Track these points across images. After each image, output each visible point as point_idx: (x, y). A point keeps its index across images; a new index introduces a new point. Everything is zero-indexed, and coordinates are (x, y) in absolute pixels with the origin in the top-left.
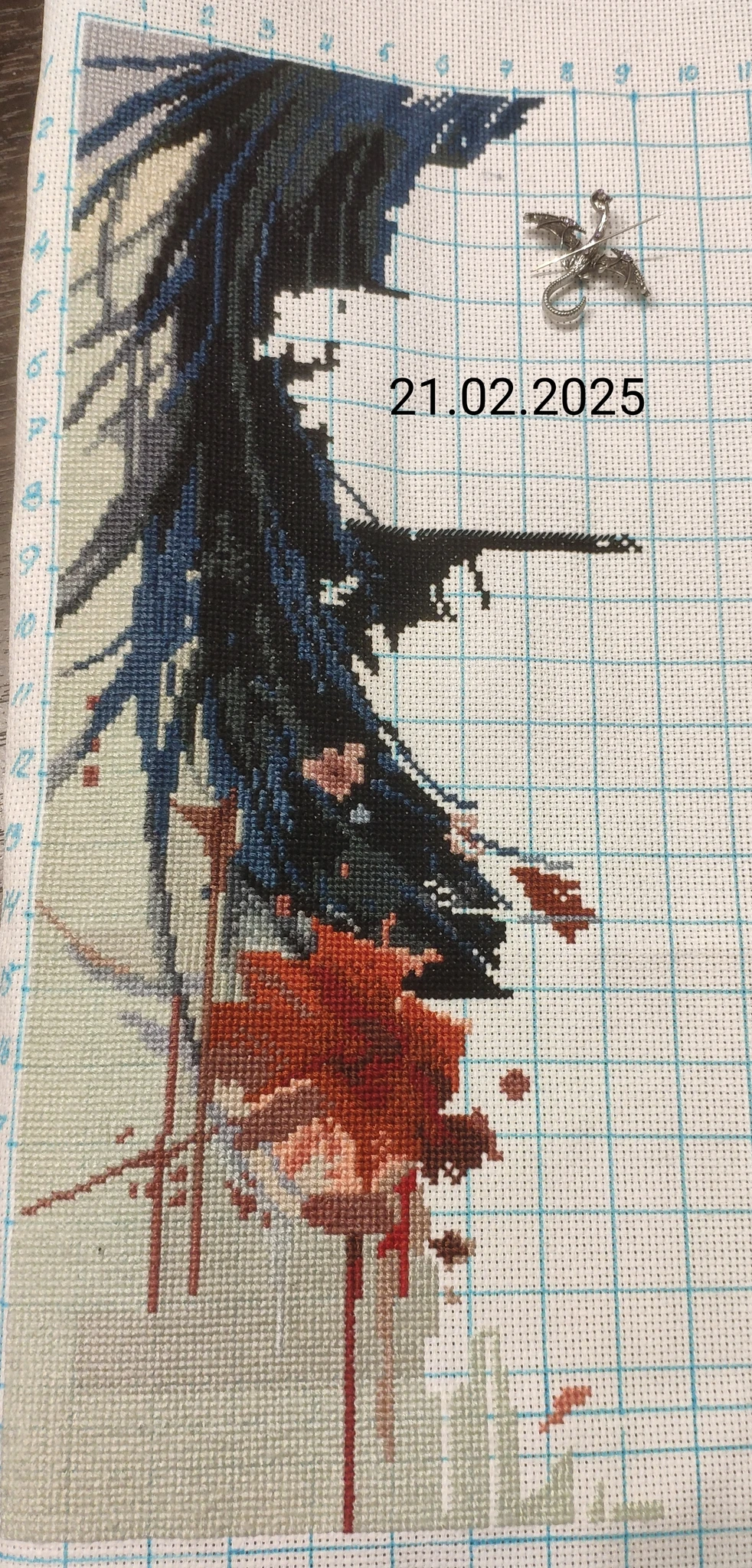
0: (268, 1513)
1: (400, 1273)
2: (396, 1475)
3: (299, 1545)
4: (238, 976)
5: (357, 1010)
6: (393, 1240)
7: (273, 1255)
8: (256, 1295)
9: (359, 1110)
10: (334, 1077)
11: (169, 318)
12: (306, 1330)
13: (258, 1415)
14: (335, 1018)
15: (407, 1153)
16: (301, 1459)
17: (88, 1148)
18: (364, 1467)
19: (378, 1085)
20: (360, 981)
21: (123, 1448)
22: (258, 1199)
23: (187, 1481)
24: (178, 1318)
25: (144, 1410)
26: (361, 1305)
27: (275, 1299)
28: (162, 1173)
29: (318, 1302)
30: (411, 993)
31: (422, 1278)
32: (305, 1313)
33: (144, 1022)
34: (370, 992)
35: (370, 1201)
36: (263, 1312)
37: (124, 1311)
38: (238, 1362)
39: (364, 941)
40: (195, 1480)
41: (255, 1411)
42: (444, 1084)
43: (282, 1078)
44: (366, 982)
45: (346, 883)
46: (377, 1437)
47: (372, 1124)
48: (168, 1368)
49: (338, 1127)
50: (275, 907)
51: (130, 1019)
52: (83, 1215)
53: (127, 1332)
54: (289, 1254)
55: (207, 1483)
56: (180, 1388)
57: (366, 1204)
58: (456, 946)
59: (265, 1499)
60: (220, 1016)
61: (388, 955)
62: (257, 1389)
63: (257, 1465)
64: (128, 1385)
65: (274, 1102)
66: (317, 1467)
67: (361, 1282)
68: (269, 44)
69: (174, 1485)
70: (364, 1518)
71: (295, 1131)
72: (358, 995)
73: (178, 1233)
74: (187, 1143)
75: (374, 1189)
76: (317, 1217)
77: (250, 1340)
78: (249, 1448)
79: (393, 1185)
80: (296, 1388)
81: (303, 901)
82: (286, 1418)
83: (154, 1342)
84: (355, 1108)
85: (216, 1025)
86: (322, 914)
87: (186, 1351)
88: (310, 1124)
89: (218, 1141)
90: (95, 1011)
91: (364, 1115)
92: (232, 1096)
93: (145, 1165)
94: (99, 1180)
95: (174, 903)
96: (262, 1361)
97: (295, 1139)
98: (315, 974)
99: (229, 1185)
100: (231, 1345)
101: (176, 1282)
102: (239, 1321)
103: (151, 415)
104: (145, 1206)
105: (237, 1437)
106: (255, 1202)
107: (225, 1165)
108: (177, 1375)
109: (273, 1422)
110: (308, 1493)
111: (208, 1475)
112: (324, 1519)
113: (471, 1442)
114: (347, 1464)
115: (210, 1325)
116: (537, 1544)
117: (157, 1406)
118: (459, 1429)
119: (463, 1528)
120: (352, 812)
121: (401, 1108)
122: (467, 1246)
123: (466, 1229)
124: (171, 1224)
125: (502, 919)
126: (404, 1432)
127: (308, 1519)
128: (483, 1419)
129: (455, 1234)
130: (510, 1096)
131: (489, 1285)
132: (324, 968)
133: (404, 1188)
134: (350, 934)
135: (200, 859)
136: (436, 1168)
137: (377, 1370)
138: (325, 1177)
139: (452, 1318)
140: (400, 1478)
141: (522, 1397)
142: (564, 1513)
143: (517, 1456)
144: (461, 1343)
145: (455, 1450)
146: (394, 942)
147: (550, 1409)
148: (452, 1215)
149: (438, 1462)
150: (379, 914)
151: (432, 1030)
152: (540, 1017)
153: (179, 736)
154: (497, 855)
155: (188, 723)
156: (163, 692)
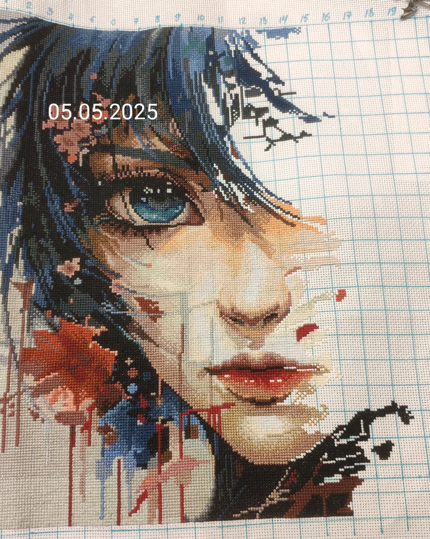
0: (43, 520)
1: (89, 438)
2: (86, 507)
3: (54, 530)
4: (33, 339)
5: (75, 349)
6: (85, 427)
7: (45, 432)
8: (39, 446)
10: (66, 372)
11: (14, 112)
12: (56, 458)
13: (39, 487)
14: (67, 351)
15: (92, 397)
16: (54, 502)
18: (76, 504)
19: (82, 374)
20: (77, 338)
22: (40, 414)
23: (15, 509)
24: (12, 454)
26: (75, 449)
27: (46, 447)
28: (6, 406)
29: (61, 448)
30: (96, 342)
31: (96, 439)
32: (56, 452)
34: (80, 342)
35: (78, 414)
36: (42, 452)
38: (33, 469)
39: (79, 325)
40: (17, 509)
41: (38, 485)
42: (106, 373)
43: (48, 372)
44: (79, 338)
45: (73, 305)
46: (80, 494)
47: (80, 387)
48: (8, 471)
49: (67, 389)
50: (46, 315)
54: (50, 432)
55: (21, 510)
56: (12, 478)
57: (77, 415)
58: (113, 325)
59: (42, 515)
60: (27, 352)
61: (87, 329)
62: (39, 478)
63: (39, 504)
65: (45, 381)
66: (60, 504)
67: (75, 441)
68: (51, 16)
69: (10, 511)
70: (75, 522)
71: (52, 390)
72: (76, 343)
73: (12, 426)
74: (15, 395)
75: (80, 410)
76: (60, 420)
77: (37, 462)
78: (36, 498)
79: (87, 408)
80: (53, 478)
81: (56, 312)
82: (49, 488)
83: (3, 463)
84: (74, 382)
85: (25, 356)
86: (63, 316)
87: (14, 465)
88: (58, 388)
89: (25, 394)
91: (77, 384)
92: (30, 379)
93: (0, 403)
95: (10, 315)
96: (41, 469)
97: (52, 393)
98: (61, 337)
99: (29, 409)
100: (30, 463)
101: (11, 442)
102: (33, 455)
103: (6, 147)
104: (1, 416)
105: (32, 494)
106: (38, 415)
107: (28, 403)
108: (11, 474)
109: (45, 489)
110: (57, 513)
111: (22, 507)
112: (62, 522)
113: (112, 496)
114: (69, 504)
115: (23, 457)
116: (135, 532)
117: (4, 484)
118: (108, 492)
119: (109, 525)
120: (75, 281)
121: (91, 381)
122: (113, 428)
123: (113, 423)
124: (9, 423)
125: (130, 315)
126: (89, 492)
127: (57, 522)
128: (117, 488)
129: (109, 424)
130: (131, 377)
131: (120, 442)
132: (64, 335)
133: (90, 409)
134: (74, 323)
135: (20, 300)
136: (102, 402)
137: (80, 471)
138: (63, 406)
139: (107, 453)
140: (87, 508)
141: (131, 480)
142: (145, 521)
143: (128, 501)
144: (109, 462)
145: (106, 499)
146: (90, 324)
147: (140, 485)
148: (108, 418)
149: (100, 503)
150: (84, 315)
151: (103, 354)
152: (143, 349)
153: (13, 258)
154: (129, 293)
155: (16, 254)
156: (8, 244)
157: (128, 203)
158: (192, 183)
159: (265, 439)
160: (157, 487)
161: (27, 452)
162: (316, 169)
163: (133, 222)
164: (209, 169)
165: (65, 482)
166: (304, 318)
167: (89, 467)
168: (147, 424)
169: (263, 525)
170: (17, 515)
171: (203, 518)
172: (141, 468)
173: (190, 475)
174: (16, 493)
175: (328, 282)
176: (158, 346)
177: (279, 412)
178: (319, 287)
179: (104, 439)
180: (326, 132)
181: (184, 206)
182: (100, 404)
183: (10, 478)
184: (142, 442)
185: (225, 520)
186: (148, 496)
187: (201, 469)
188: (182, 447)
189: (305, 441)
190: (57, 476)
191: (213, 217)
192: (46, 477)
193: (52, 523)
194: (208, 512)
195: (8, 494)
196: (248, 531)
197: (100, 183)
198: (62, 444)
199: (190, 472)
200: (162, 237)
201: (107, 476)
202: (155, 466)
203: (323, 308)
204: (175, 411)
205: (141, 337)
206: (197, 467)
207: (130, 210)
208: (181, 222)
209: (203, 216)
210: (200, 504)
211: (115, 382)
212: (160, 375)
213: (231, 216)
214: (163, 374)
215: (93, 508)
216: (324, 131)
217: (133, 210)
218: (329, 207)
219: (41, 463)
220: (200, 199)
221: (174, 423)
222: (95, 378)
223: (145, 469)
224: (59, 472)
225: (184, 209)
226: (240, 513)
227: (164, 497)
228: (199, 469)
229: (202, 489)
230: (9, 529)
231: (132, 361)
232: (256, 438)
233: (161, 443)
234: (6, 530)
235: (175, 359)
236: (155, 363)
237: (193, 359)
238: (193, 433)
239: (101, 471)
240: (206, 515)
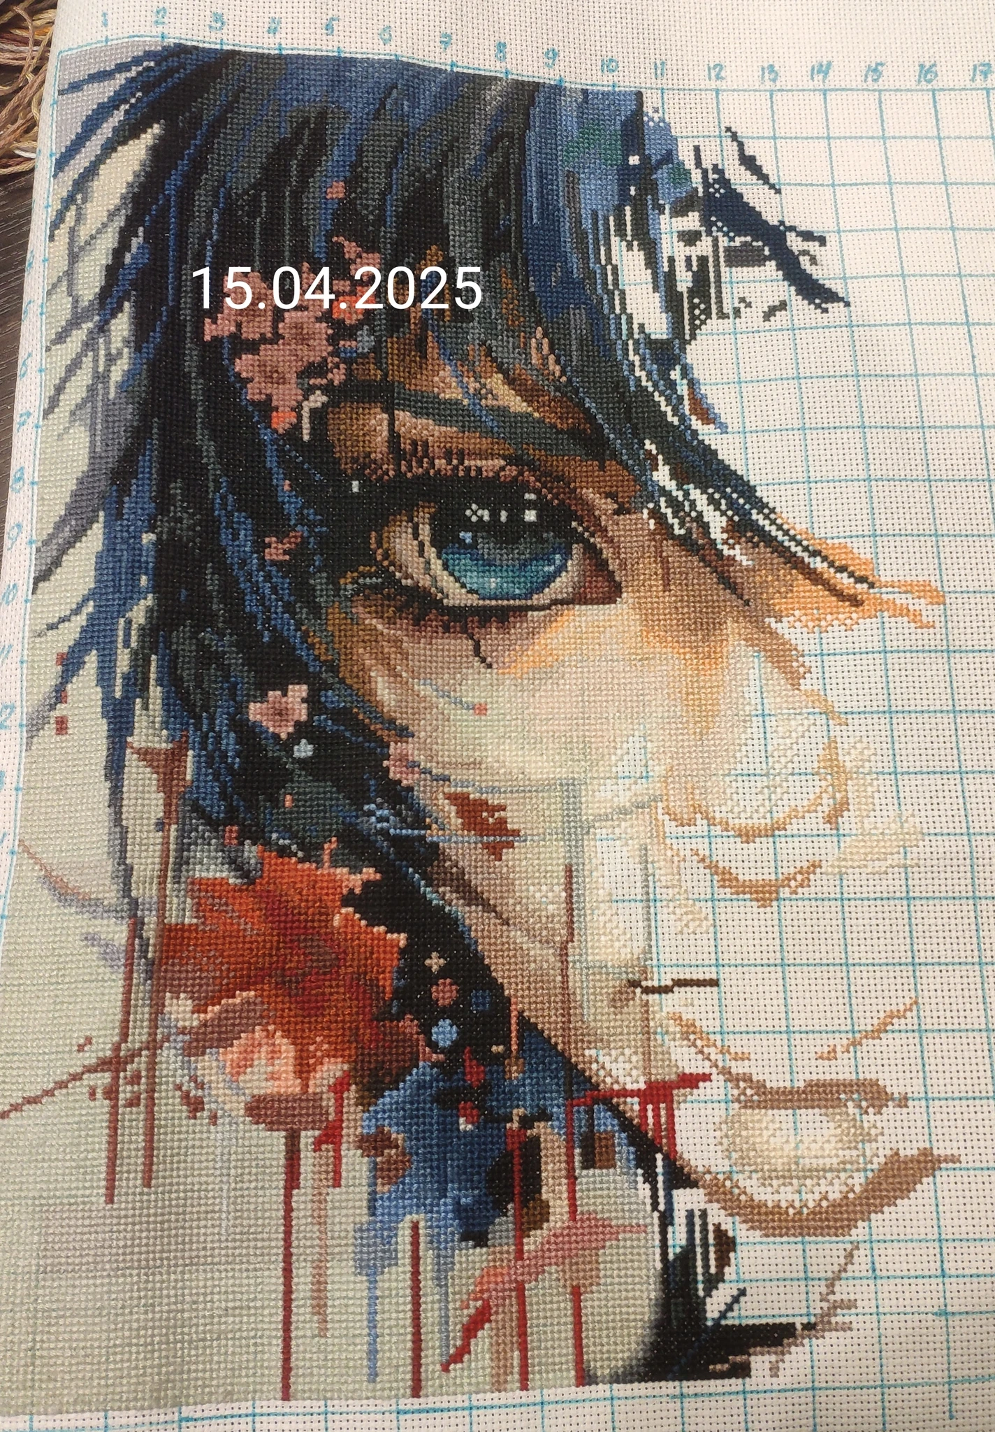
0: (214, 1383)
1: (335, 1165)
2: (330, 1348)
3: (243, 1411)
4: (189, 900)
5: (298, 928)
6: (327, 1135)
7: (219, 1150)
8: (204, 1187)
9: (299, 1019)
10: (276, 988)
11: (127, 303)
12: (249, 1218)
13: (205, 1294)
14: (278, 935)
15: (342, 1056)
16: (245, 1334)
17: (54, 1056)
18: (300, 1341)
19: (316, 995)
20: (301, 900)
21: (83, 1328)
22: (206, 1100)
23: (142, 1356)
24: (134, 1208)
25: (102, 1293)
26: (298, 1195)
27: (221, 1189)
28: (118, 1078)
29: (260, 1193)
30: (351, 909)
31: (354, 1170)
32: (249, 1203)
33: (103, 942)
34: (311, 911)
35: (307, 1100)
36: (210, 1202)
37: (84, 1203)
38: (187, 1246)
39: (307, 865)
40: (148, 1355)
41: (203, 1291)
42: (378, 993)
43: (228, 990)
44: (307, 901)
45: (291, 813)
46: (313, 1314)
47: (310, 1031)
48: (124, 1254)
49: (279, 1034)
50: (223, 837)
51: (91, 939)
52: (49, 1117)
53: (87, 1222)
54: (234, 1149)
55: (160, 1358)
56: (135, 1273)
57: (303, 1104)
58: (394, 865)
59: (212, 1371)
60: (173, 936)
61: (329, 874)
62: (205, 1271)
63: (204, 1340)
64: (88, 1270)
65: (221, 1013)
66: (259, 1341)
67: (299, 1174)
68: (217, 34)
69: (129, 1360)
70: (300, 1388)
71: (240, 1038)
72: (299, 914)
73: (134, 1131)
74: (140, 1049)
75: (311, 1090)
76: (259, 1116)
77: (199, 1228)
78: (197, 1325)
79: (329, 1086)
80: (240, 1270)
81: (250, 831)
82: (231, 1297)
83: (111, 1231)
84: (296, 1016)
85: (168, 945)
86: (267, 843)
87: (140, 1238)
88: (253, 1031)
89: (169, 1048)
90: (61, 934)
91: (303, 1022)
92: (181, 1009)
93: (103, 1071)
94: (62, 1085)
95: (130, 835)
96: (209, 1246)
97: (240, 1045)
98: (261, 897)
99: (180, 1088)
100: (181, 1231)
101: (132, 1176)
102: (189, 1209)
103: (112, 396)
104: (102, 1106)
105: (186, 1315)
106: (203, 1103)
107: (176, 1070)
108: (132, 1260)
109: (220, 1301)
110: (251, 1365)
111: (160, 1350)
112: (265, 1388)
113: (398, 1319)
114: (284, 1340)
115: (163, 1215)
116: (460, 1413)
117: (114, 1289)
118: (387, 1308)
119: (389, 1398)
120: (296, 748)
121: (338, 1015)
122: (397, 1139)
123: (397, 1124)
124: (127, 1124)
125: (435, 839)
126: (336, 1310)
127: (251, 1388)
128: (409, 1299)
129: (386, 1129)
130: (441, 1002)
131: (417, 1175)
132: (269, 891)
133: (339, 1088)
134: (294, 860)
135: (154, 796)
136: (370, 1069)
137: (312, 1254)
138: (267, 1080)
139: (382, 1206)
140: (332, 1352)
141: (446, 1278)
142: (484, 1383)
143: (440, 1332)
144: (390, 1229)
145: (382, 1327)
146: (334, 864)
147: (471, 1288)
148: (384, 1112)
149: (366, 1339)
150: (321, 839)
151: (369, 942)
152: (470, 930)
153: (135, 684)
154: (432, 781)
155: (143, 673)
156: (120, 645)
157: (427, 544)
158: (590, 494)
159: (789, 1170)
160: (514, 1294)
161: (174, 1203)
162: (913, 462)
163: (439, 595)
164: (634, 455)
165: (274, 1280)
166: (889, 850)
167: (335, 1242)
168: (485, 1128)
169: (788, 1394)
170: (149, 1371)
171: (632, 1374)
172: (471, 1243)
173: (597, 1262)
174: (146, 1313)
175: (949, 758)
176: (506, 922)
177: (826, 1100)
178: (925, 769)
179: (375, 1168)
180: (937, 367)
181: (568, 554)
182: (362, 1076)
183: (128, 1272)
184: (472, 1174)
185: (688, 1380)
186: (493, 1318)
187: (624, 1247)
188: (574, 1191)
189: (894, 1176)
190: (252, 1266)
191: (644, 580)
192: (223, 1267)
193: (239, 1392)
194: (645, 1359)
195: (123, 1314)
196: (749, 1409)
197: (355, 487)
198: (263, 1180)
199: (597, 1255)
200: (513, 637)
201: (383, 1267)
202: (507, 1237)
203: (937, 825)
204: (554, 1095)
205: (464, 898)
206: (614, 1242)
207: (433, 561)
208: (560, 597)
209: (617, 579)
210: (622, 1336)
211: (400, 1016)
212: (513, 1000)
213: (691, 576)
214: (522, 997)
215: (346, 1350)
216: (930, 362)
217: (440, 562)
218: (949, 561)
219: (209, 1231)
220: (610, 534)
221: (552, 1127)
222: (350, 1007)
223: (481, 1247)
224: (255, 1255)
225: (570, 562)
226: (727, 1361)
227: (532, 1318)
228: (618, 1247)
229: (627, 1298)
230: (128, 1409)
231: (442, 961)
232: (766, 1167)
233: (521, 1180)
234: (116, 1413)
235: (552, 959)
236: (500, 967)
237: (597, 958)
238: (601, 1154)
239: (369, 1253)
240: (638, 1366)
